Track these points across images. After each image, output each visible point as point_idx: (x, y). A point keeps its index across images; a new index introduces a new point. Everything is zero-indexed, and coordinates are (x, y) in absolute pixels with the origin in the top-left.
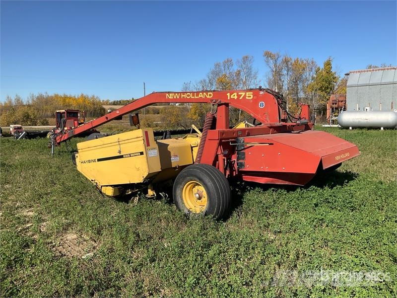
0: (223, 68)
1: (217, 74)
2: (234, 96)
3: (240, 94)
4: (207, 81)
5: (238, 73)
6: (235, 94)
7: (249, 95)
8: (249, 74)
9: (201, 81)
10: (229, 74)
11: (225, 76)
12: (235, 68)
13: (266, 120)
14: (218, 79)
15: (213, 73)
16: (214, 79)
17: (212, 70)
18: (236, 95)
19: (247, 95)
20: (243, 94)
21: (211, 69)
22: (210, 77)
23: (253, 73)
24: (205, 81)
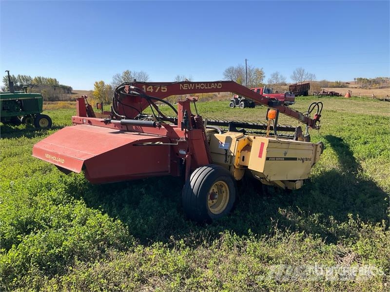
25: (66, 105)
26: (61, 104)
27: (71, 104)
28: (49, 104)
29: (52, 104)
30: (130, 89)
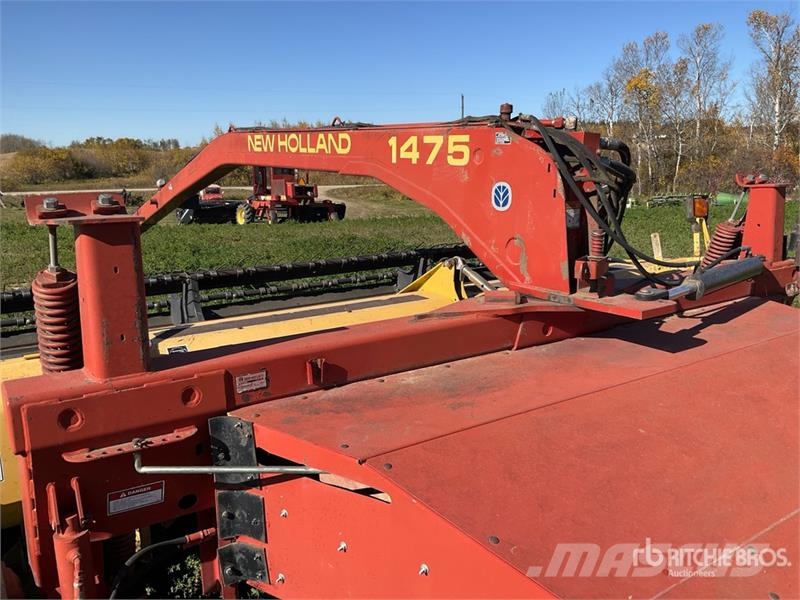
0: (643, 56)
1: (629, 71)
2: (410, 149)
3: (428, 139)
4: (605, 86)
5: (682, 68)
6: (413, 140)
7: (459, 148)
8: (708, 68)
9: (591, 87)
10: (659, 68)
11: (647, 74)
12: (674, 55)
13: (516, 270)
14: (629, 82)
15: (618, 67)
16: (620, 81)
17: (616, 62)
18: (415, 148)
19: (452, 149)
20: (438, 140)
21: (614, 60)
22: (612, 79)
23: (718, 65)
24: (598, 87)
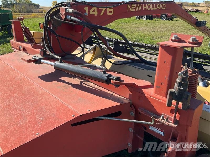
25: (36, 15)
26: (33, 15)
27: (39, 15)
28: (27, 15)
29: (29, 15)
30: (67, 14)
